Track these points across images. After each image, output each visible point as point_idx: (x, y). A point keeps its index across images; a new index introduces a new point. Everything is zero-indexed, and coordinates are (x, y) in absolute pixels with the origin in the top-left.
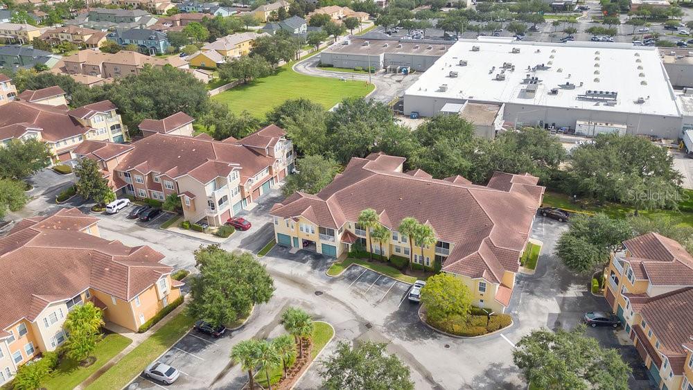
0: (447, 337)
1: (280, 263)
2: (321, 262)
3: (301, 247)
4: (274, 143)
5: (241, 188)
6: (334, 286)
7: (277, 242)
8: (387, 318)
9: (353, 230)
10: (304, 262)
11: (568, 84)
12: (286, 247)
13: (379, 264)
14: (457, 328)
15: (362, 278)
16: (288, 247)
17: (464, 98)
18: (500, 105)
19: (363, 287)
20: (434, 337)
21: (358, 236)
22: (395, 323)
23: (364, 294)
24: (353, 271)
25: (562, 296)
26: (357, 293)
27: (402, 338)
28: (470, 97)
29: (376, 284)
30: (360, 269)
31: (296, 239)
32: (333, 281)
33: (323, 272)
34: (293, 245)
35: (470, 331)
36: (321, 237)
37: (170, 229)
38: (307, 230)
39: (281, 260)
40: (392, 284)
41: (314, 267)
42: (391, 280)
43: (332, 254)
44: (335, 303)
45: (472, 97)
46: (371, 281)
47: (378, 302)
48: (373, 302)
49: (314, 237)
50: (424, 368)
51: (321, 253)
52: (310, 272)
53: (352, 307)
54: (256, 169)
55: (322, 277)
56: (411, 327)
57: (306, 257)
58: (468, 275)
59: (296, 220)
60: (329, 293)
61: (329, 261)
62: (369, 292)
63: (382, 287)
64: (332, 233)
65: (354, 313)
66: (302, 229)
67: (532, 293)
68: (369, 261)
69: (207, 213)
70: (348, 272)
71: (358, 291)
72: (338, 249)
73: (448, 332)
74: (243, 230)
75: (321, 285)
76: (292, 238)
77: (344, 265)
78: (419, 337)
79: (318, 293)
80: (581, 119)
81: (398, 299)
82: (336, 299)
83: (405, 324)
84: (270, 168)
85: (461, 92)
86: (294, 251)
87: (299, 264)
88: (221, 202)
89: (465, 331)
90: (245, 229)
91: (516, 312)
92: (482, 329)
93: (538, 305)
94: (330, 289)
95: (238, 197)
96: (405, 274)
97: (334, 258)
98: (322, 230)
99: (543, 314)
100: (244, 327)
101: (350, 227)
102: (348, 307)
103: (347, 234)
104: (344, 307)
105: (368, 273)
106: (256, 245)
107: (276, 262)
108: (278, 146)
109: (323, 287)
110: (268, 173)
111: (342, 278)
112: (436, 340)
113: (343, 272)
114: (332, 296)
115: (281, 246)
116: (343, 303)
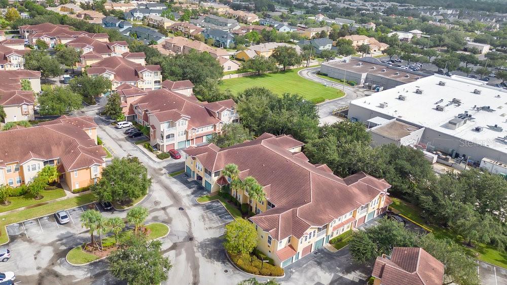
0: (232, 266)
1: (177, 184)
2: (200, 192)
3: (196, 179)
4: (223, 110)
5: (186, 133)
6: (194, 208)
7: (185, 171)
8: (206, 239)
10: (190, 188)
11: (496, 126)
12: (188, 176)
13: (232, 206)
14: (240, 262)
15: (215, 210)
17: (394, 116)
18: (420, 127)
19: (210, 216)
20: (224, 262)
22: (208, 244)
23: (207, 219)
24: (214, 204)
25: (341, 275)
26: (203, 218)
27: (203, 254)
28: (399, 117)
29: (220, 217)
30: (219, 204)
31: (194, 173)
32: (196, 205)
33: (195, 198)
34: (191, 176)
35: (246, 267)
36: (205, 175)
37: (139, 146)
38: (199, 169)
39: (179, 182)
40: (230, 221)
41: (193, 193)
42: (231, 218)
43: (209, 189)
44: (185, 218)
45: (401, 117)
46: (218, 214)
47: (210, 228)
48: (207, 226)
49: (202, 174)
50: (199, 276)
51: (204, 186)
52: (188, 196)
53: (193, 225)
54: (204, 123)
55: (192, 201)
56: (215, 251)
57: (194, 186)
59: (194, 159)
60: (187, 211)
61: (205, 193)
62: (211, 220)
63: (222, 220)
64: (210, 174)
65: (190, 228)
66: (196, 167)
67: (319, 264)
68: (228, 202)
69: (158, 141)
70: (210, 204)
71: (205, 216)
72: (212, 186)
73: (234, 263)
74: (175, 159)
75: (188, 205)
76: (192, 171)
77: (210, 199)
78: (214, 258)
79: (181, 209)
80: (488, 157)
82: (188, 217)
83: (213, 247)
84: (215, 126)
85: (396, 111)
86: (189, 180)
87: (187, 188)
88: (168, 137)
89: (243, 266)
90: (176, 158)
91: (294, 271)
92: (256, 270)
93: (315, 273)
94: (189, 209)
95: (184, 138)
96: (243, 218)
97: (209, 192)
98: (206, 171)
99: (313, 280)
100: (123, 211)
102: (190, 224)
103: (222, 179)
104: (187, 222)
105: (221, 209)
106: (172, 170)
107: (175, 183)
108: (225, 114)
109: (187, 207)
110: (213, 129)
111: (202, 206)
112: (223, 264)
113: (207, 202)
114: (188, 214)
115: (186, 175)
116: (189, 220)
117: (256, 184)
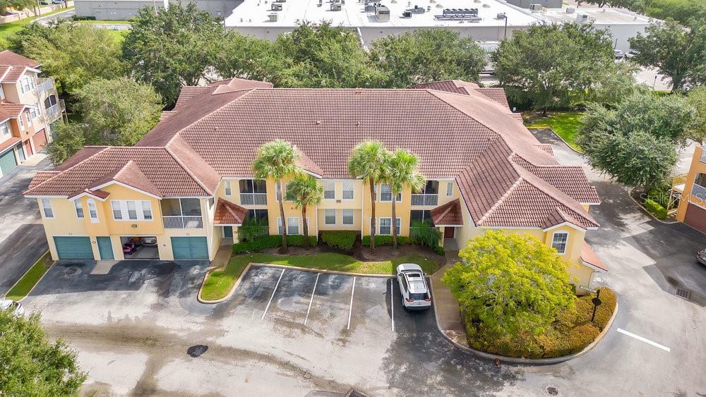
1: (75, 303)
2: (177, 278)
3: (119, 255)
6: (227, 323)
7: (55, 257)
8: (386, 366)
9: (235, 197)
10: (135, 286)
11: (416, 7)
12: (81, 265)
13: (303, 255)
14: (545, 342)
15: (283, 289)
16: (85, 263)
19: (294, 307)
20: (511, 378)
21: (248, 207)
22: (409, 370)
23: (305, 321)
24: (257, 279)
26: (291, 325)
29: (319, 293)
30: (270, 272)
31: (104, 241)
32: (220, 312)
33: (191, 299)
34: (97, 256)
36: (167, 225)
38: (133, 215)
39: (74, 296)
40: (351, 284)
41: (165, 291)
42: (343, 279)
43: (197, 254)
44: (250, 362)
46: (305, 291)
47: (345, 332)
48: (332, 335)
49: (151, 227)
51: (171, 258)
52: (158, 307)
53: (294, 361)
55: (191, 310)
56: (448, 369)
57: (136, 275)
58: (530, 224)
59: (102, 194)
60: (222, 341)
61: (195, 271)
62: (314, 315)
63: (335, 296)
64: (193, 210)
65: (305, 374)
66: (118, 215)
68: (281, 252)
70: (247, 285)
71: (288, 318)
72: (210, 241)
73: (532, 355)
75: (196, 328)
76: (93, 240)
77: (233, 272)
78: (481, 388)
79: (195, 351)
81: (381, 311)
82: (246, 354)
83: (431, 366)
84: (13, 123)
86: (103, 268)
87: (123, 294)
89: (558, 343)
94: (221, 333)
97: (204, 262)
98: (168, 207)
99: (637, 271)
101: (228, 192)
102: (285, 365)
103: (223, 208)
104: (273, 368)
105: (291, 277)
107: (61, 304)
108: (25, 83)
109: (202, 333)
110: (9, 135)
111: (239, 300)
112: (518, 383)
113: (236, 286)
114: (234, 347)
115: (67, 266)
116: (269, 359)
117: (385, 152)
